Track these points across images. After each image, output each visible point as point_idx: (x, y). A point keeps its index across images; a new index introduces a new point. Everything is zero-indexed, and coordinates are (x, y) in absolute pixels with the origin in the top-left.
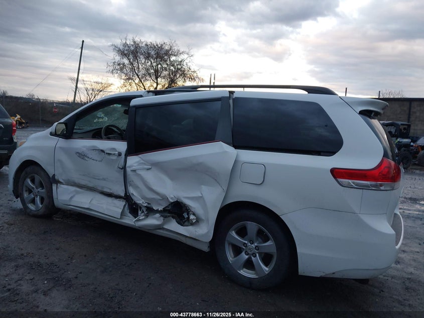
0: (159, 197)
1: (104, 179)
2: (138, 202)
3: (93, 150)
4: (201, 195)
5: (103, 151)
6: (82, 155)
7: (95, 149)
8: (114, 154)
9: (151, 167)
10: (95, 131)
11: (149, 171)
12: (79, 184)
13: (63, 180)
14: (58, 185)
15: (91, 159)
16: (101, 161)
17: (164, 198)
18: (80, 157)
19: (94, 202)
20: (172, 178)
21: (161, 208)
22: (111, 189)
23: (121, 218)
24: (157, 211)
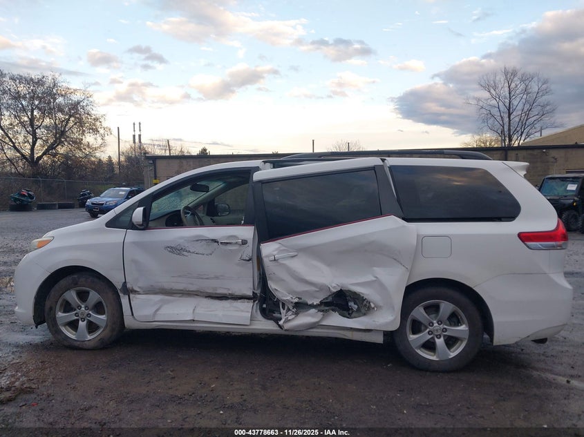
0: (314, 289)
1: (217, 278)
2: (285, 298)
3: (197, 240)
4: (375, 279)
5: (215, 241)
6: (176, 250)
7: (199, 240)
8: (236, 243)
9: (296, 253)
10: (166, 217)
11: (295, 259)
12: (171, 289)
13: (140, 287)
14: (131, 296)
15: (193, 253)
16: (211, 254)
17: (322, 288)
18: (173, 252)
19: (199, 311)
20: (329, 264)
21: (316, 302)
22: (229, 289)
23: (250, 325)
24: (312, 306)
